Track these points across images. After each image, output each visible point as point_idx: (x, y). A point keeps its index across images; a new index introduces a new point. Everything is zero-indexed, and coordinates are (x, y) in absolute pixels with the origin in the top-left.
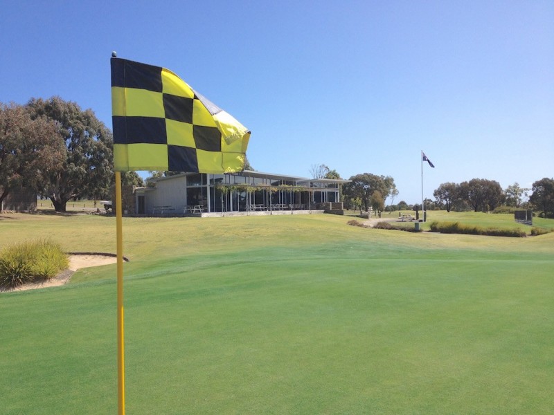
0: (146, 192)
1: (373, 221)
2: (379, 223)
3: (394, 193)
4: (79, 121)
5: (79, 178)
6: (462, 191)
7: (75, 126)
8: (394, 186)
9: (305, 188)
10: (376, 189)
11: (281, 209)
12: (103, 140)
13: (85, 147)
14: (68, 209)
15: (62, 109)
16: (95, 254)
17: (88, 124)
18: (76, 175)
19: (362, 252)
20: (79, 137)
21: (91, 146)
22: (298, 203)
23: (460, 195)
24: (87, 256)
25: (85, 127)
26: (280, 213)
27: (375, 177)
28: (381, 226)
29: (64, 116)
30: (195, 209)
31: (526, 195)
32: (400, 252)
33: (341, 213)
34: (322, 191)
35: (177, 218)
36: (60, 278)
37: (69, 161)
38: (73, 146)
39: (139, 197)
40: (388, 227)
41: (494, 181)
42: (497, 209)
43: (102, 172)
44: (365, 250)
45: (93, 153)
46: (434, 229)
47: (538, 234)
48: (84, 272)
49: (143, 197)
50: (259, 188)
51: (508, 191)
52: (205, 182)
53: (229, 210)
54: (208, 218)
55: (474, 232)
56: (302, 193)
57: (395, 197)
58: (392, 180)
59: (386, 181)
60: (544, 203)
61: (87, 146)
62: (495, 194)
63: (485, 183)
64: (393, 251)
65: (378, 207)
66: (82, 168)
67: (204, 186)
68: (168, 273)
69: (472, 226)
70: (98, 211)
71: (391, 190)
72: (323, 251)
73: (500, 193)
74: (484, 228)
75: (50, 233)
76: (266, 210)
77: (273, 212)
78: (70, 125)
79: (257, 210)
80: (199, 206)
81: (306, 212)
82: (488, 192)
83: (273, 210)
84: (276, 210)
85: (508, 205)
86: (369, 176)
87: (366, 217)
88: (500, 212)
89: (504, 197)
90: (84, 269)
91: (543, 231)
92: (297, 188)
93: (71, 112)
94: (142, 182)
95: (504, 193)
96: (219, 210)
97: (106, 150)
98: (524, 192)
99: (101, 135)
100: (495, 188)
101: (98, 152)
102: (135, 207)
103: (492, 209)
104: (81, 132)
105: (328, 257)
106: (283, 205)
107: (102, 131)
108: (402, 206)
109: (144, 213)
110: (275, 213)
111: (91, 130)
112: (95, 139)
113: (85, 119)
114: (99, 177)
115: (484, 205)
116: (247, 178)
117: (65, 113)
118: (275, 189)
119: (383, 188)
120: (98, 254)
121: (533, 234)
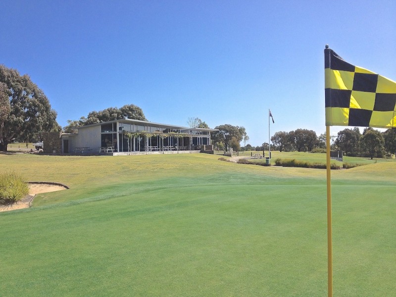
0: (70, 136)
1: (235, 158)
2: (240, 160)
3: (246, 138)
4: (19, 84)
5: (18, 126)
6: (291, 138)
7: (15, 87)
8: (246, 134)
9: (187, 134)
10: (234, 136)
11: (170, 150)
12: (36, 97)
13: (23, 102)
14: (8, 149)
15: (6, 74)
16: (41, 183)
17: (26, 85)
18: (16, 124)
19: (239, 180)
20: (18, 95)
21: (28, 102)
22: (181, 145)
23: (289, 140)
24: (35, 185)
25: (23, 88)
26: (169, 152)
27: (233, 127)
28: (242, 162)
29: (8, 79)
30: (108, 150)
31: (333, 140)
32: (265, 180)
33: (212, 153)
34: (198, 137)
35: (94, 156)
36: (24, 201)
37: (11, 113)
38: (14, 102)
39: (65, 141)
40: (247, 162)
41: (312, 131)
42: (314, 150)
43: (36, 121)
44: (240, 178)
45: (30, 107)
46: (278, 164)
47: (348, 168)
48: (42, 196)
49: (67, 140)
50: (154, 134)
51: (320, 138)
52: (115, 130)
53: (133, 150)
54: (118, 156)
55: (305, 166)
56: (184, 138)
57: (247, 141)
58: (244, 129)
59: (240, 130)
60: (346, 146)
61: (25, 102)
62: (312, 140)
63: (306, 132)
64: (260, 179)
65: (236, 148)
66: (20, 118)
67: (115, 132)
68: (113, 197)
69: (304, 162)
70: (32, 151)
71: (244, 137)
72: (212, 180)
73: (316, 139)
74: (312, 163)
75: (4, 167)
76: (159, 150)
77: (164, 152)
78: (12, 86)
79: (153, 150)
80: (111, 147)
81: (188, 152)
82: (307, 139)
83: (164, 150)
84: (167, 150)
85: (321, 147)
86: (229, 126)
87: (230, 156)
88: (315, 152)
89: (318, 141)
90: (42, 194)
91: (352, 165)
92: (181, 135)
93: (13, 76)
94: (61, 129)
95: (318, 139)
96: (126, 150)
97: (39, 105)
98: (331, 138)
99: (35, 94)
100: (312, 136)
101: (33, 108)
102: (61, 148)
103: (310, 150)
104: (20, 92)
105: (217, 184)
106: (170, 146)
107: (36, 91)
108: (248, 147)
109: (68, 152)
110: (166, 152)
111: (28, 90)
112: (30, 97)
113: (23, 82)
114: (33, 125)
115: (304, 147)
116: (146, 127)
117: (8, 77)
118: (166, 135)
119: (238, 135)
120: (44, 183)
121: (344, 167)
